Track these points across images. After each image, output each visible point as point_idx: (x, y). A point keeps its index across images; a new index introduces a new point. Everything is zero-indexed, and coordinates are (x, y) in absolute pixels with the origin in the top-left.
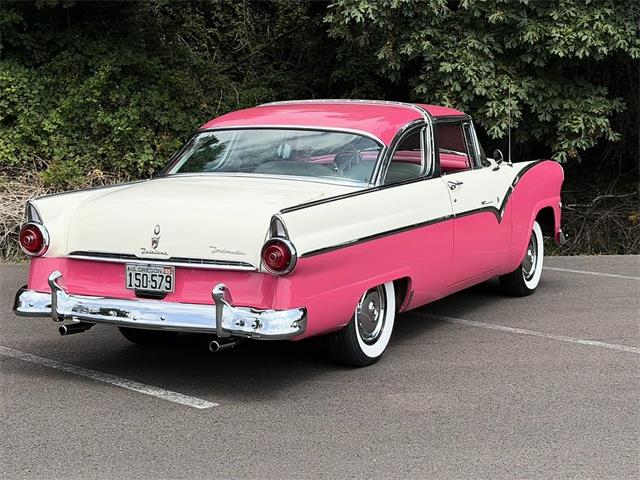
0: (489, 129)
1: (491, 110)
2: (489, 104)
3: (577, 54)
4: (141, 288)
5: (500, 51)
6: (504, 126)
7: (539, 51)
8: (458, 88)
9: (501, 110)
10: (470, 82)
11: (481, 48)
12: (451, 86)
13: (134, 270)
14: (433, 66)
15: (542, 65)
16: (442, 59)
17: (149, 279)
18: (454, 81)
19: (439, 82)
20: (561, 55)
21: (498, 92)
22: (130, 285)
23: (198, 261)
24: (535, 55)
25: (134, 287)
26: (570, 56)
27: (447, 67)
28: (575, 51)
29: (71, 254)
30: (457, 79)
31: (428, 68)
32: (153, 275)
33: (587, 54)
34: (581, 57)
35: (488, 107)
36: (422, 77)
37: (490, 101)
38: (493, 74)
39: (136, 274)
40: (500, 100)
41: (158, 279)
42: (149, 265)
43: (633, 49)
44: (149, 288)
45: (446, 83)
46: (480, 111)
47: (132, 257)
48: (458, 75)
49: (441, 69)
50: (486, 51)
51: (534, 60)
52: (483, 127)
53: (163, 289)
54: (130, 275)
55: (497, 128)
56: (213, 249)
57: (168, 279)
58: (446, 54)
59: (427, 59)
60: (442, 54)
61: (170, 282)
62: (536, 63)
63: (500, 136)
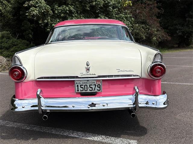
4: (84, 91)
13: (80, 83)
17: (88, 87)
22: (78, 91)
23: (112, 76)
25: (80, 91)
29: (38, 78)
32: (90, 85)
36: (48, 27)
39: (81, 85)
41: (93, 87)
42: (88, 80)
44: (88, 91)
47: (77, 77)
53: (96, 91)
54: (78, 86)
56: (118, 70)
57: (99, 86)
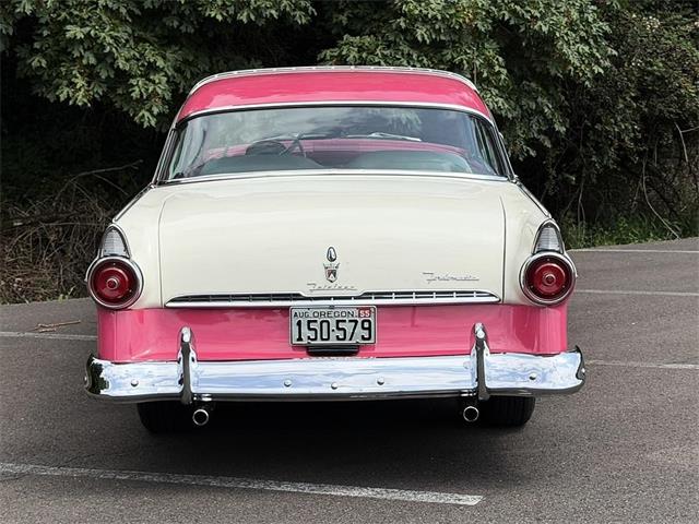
0: (135, 115)
1: (137, 89)
2: (134, 82)
3: (239, 17)
4: (319, 342)
5: (137, 12)
6: (156, 111)
7: (187, 12)
8: (93, 61)
9: (151, 89)
10: (111, 52)
11: (115, 7)
12: (82, 57)
13: (306, 315)
14: (51, 30)
15: (191, 30)
16: (66, 22)
17: (333, 326)
18: (85, 50)
19: (65, 52)
20: (219, 18)
21: (143, 65)
22: (300, 339)
23: (407, 294)
24: (181, 16)
25: (305, 342)
26: (229, 20)
27: (74, 31)
28: (236, 14)
30: (89, 49)
31: (45, 33)
32: (338, 322)
33: (253, 17)
34: (245, 21)
35: (133, 86)
36: (37, 45)
37: (134, 77)
38: (132, 43)
39: (309, 322)
40: (145, 76)
41: (349, 327)
42: (332, 307)
43: (298, 13)
44: (333, 341)
45: (76, 54)
46: (120, 91)
47: (297, 297)
48: (91, 42)
49: (68, 35)
50: (123, 11)
51: (181, 24)
52: (127, 112)
53: (357, 339)
54: (299, 323)
55: (147, 114)
56: (429, 277)
57: (366, 325)
58: (71, 14)
59: (43, 21)
60: (64, 14)
61: (369, 329)
62: (183, 28)
63: (153, 123)
